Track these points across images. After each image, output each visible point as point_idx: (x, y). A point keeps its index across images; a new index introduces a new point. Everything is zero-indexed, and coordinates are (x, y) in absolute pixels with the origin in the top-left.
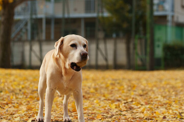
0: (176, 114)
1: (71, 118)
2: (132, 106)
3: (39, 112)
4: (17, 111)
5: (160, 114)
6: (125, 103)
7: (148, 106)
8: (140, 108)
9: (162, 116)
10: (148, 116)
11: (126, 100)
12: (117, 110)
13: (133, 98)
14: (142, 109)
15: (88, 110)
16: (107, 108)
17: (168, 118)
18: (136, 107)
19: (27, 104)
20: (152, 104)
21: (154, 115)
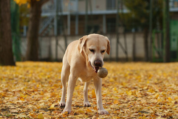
1: (91, 103)
2: (147, 93)
3: (62, 98)
4: (42, 97)
5: (172, 100)
6: (141, 91)
7: (161, 93)
8: (154, 94)
9: (173, 102)
10: (161, 101)
11: (142, 88)
12: (133, 96)
13: (149, 86)
14: (156, 95)
15: (107, 96)
16: (124, 95)
18: (151, 94)
19: (52, 92)
20: (166, 91)
21: (167, 100)
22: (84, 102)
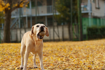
0: (90, 62)
1: (37, 66)
2: (69, 59)
4: (11, 64)
5: (82, 62)
6: (65, 58)
7: (77, 59)
8: (73, 60)
9: (83, 63)
11: (67, 56)
12: (61, 61)
13: (70, 55)
14: (74, 60)
15: (47, 62)
16: (56, 61)
17: (86, 64)
18: (71, 59)
19: (16, 60)
20: (79, 58)
21: (80, 63)
22: (34, 66)
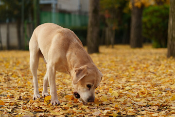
2: (11, 78)
6: (5, 76)
7: (23, 78)
10: (21, 85)
11: (7, 74)
14: (18, 80)
